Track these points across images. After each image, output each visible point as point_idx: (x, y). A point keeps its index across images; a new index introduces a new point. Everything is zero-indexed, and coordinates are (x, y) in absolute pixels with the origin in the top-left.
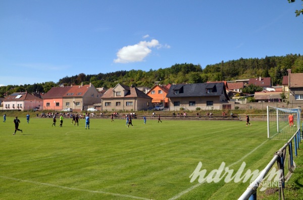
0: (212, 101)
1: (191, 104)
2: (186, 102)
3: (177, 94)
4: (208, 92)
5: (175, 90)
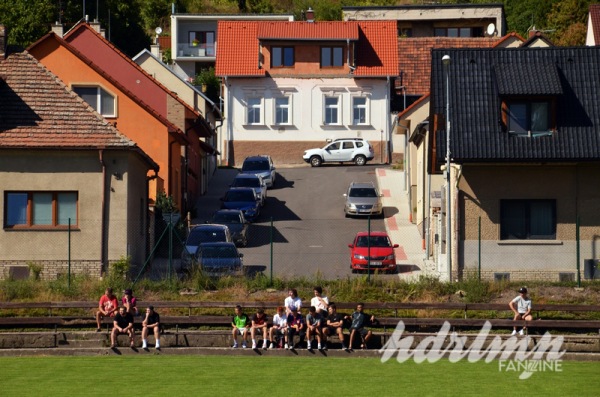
5: (511, 99)
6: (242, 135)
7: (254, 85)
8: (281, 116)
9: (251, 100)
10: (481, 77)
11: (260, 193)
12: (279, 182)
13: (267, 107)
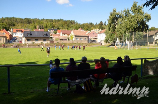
0: (46, 40)
1: (36, 40)
2: (34, 39)
3: (29, 36)
4: (44, 36)
5: (28, 34)
6: (15, 36)
7: (15, 33)
8: (17, 34)
9: (15, 34)
10: (26, 33)
11: (15, 39)
12: (17, 38)
13: (16, 34)
